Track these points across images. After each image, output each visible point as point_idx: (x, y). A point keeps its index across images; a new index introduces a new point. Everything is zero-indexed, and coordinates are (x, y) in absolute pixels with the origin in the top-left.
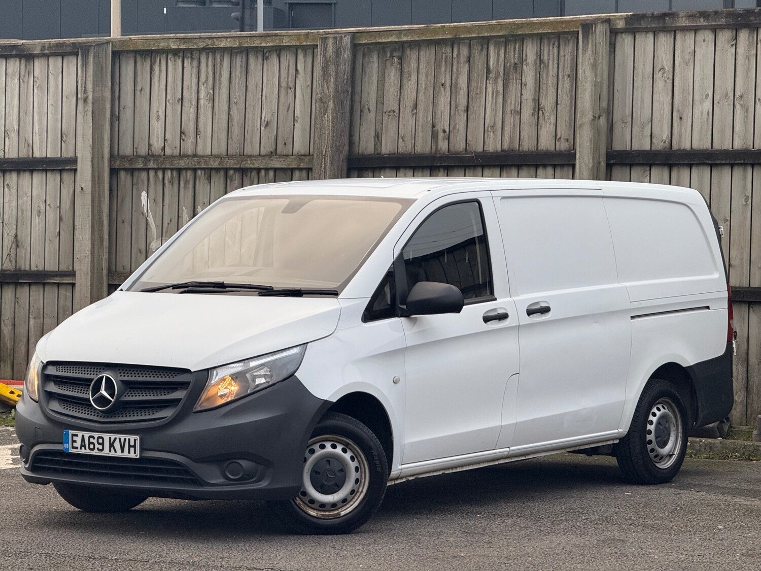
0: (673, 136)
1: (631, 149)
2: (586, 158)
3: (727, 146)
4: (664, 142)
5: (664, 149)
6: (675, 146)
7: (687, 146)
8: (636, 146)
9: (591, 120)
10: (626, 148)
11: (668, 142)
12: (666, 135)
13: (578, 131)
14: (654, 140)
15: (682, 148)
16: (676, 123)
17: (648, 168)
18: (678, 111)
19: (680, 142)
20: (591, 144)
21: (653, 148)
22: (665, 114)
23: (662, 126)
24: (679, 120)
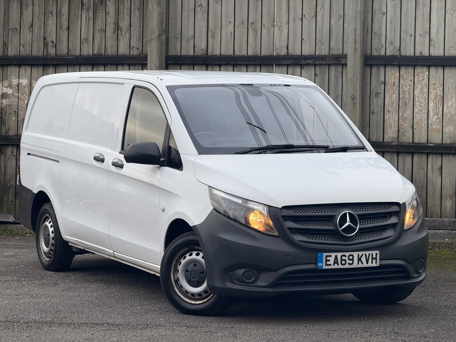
0: (208, 47)
1: (181, 55)
2: (154, 60)
3: (244, 53)
4: (203, 51)
5: (203, 55)
6: (210, 53)
7: (217, 53)
8: (184, 53)
9: (157, 36)
10: (178, 54)
11: (206, 51)
13: (149, 43)
14: (196, 49)
15: (215, 54)
16: (210, 39)
17: (192, 67)
18: (212, 31)
19: (213, 51)
20: (158, 51)
21: (195, 54)
22: (203, 33)
23: (201, 40)
24: (212, 37)
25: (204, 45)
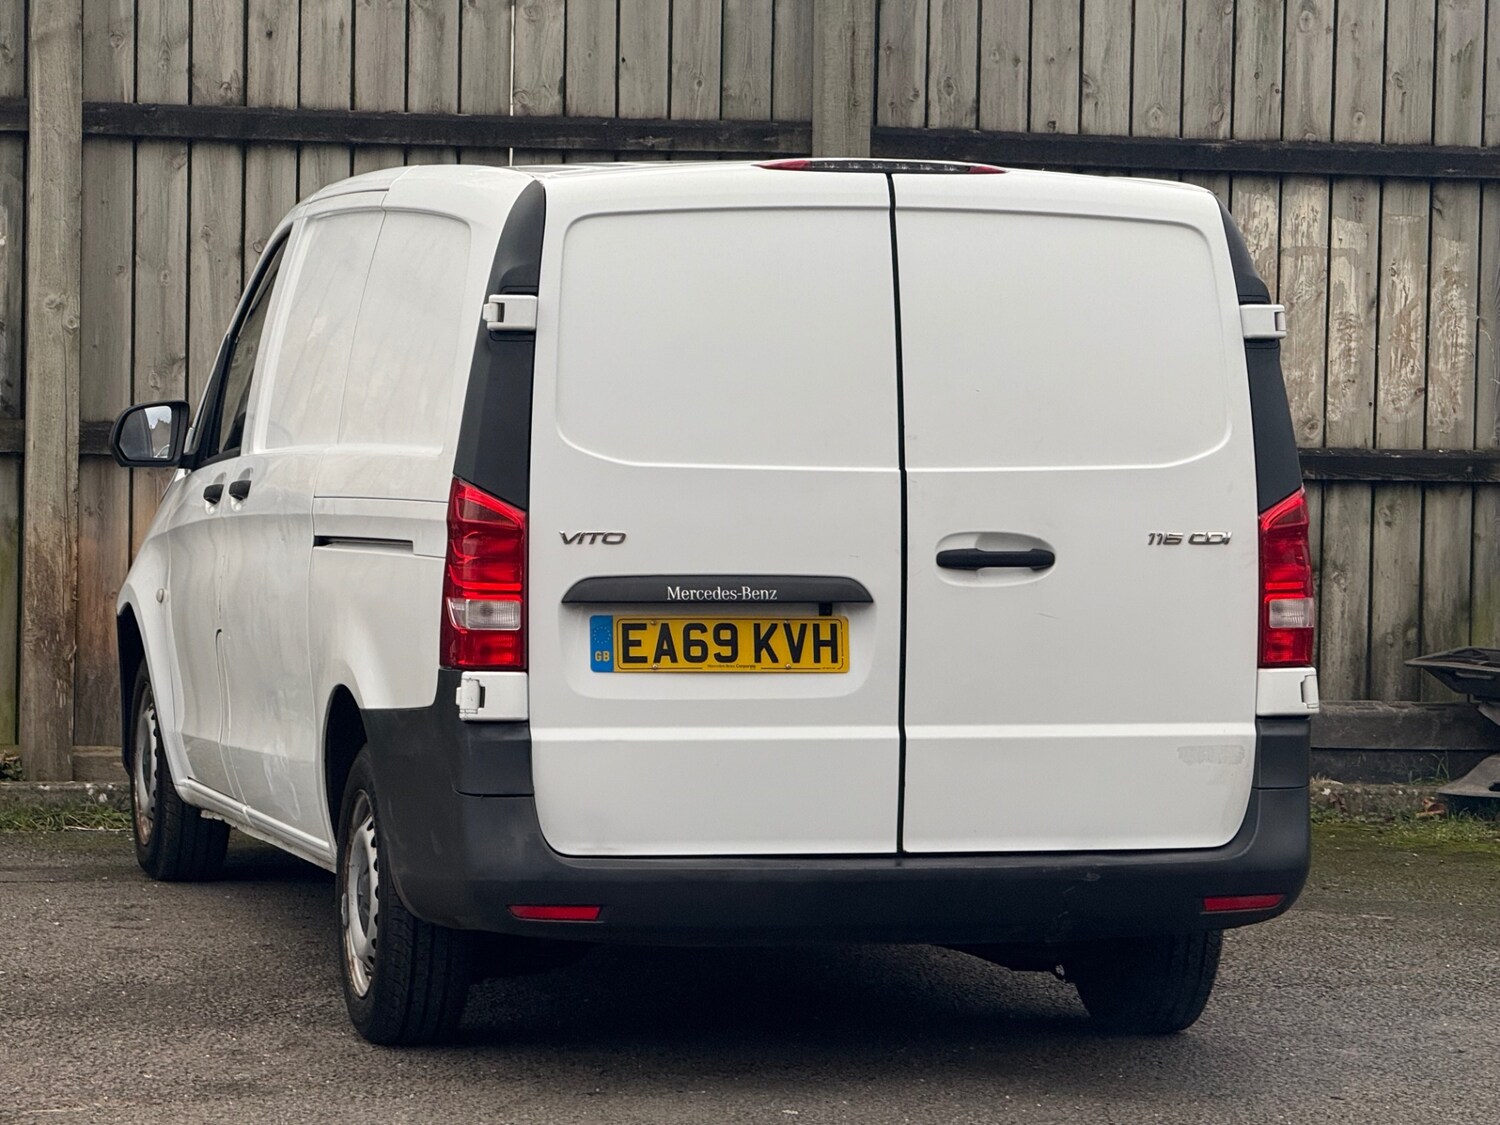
0: (250, 75)
1: (135, 100)
2: (60, 120)
3: (395, 103)
4: (226, 89)
5: (227, 104)
6: (257, 97)
7: (289, 99)
8: (149, 94)
9: (73, 25)
10: (123, 98)
11: (238, 89)
12: (230, 69)
13: (34, 53)
14: (198, 83)
15: (276, 102)
16: (257, 45)
17: (184, 150)
18: (262, 16)
19: (270, 90)
21: (196, 102)
22: (227, 22)
23: (220, 49)
24: (264, 39)
25: (231, 71)
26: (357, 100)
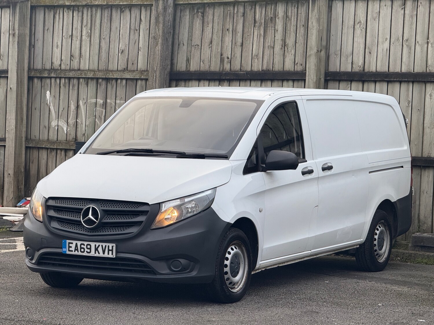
0: (365, 63)
1: (340, 71)
2: (312, 76)
3: (398, 70)
4: (360, 67)
5: (360, 71)
6: (366, 70)
7: (374, 70)
8: (343, 69)
9: (315, 53)
10: (337, 70)
11: (362, 67)
12: (361, 63)
13: (307, 59)
14: (354, 66)
15: (371, 71)
16: (367, 56)
17: (350, 83)
18: (369, 48)
19: (369, 67)
20: (315, 67)
21: (353, 71)
22: (361, 50)
23: (359, 57)
24: (369, 54)
25: (361, 62)
26: (390, 69)
